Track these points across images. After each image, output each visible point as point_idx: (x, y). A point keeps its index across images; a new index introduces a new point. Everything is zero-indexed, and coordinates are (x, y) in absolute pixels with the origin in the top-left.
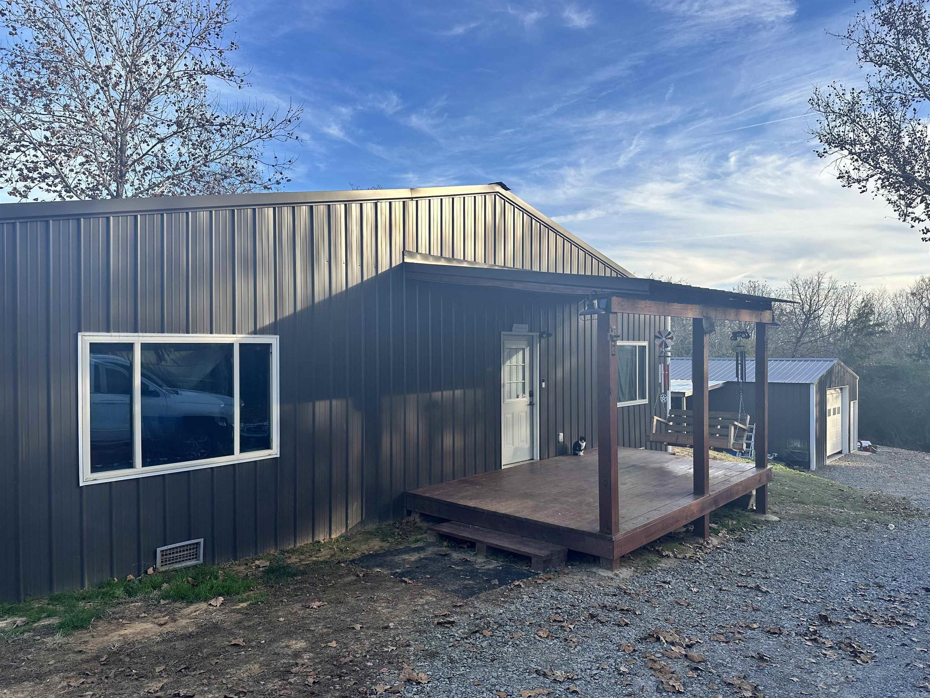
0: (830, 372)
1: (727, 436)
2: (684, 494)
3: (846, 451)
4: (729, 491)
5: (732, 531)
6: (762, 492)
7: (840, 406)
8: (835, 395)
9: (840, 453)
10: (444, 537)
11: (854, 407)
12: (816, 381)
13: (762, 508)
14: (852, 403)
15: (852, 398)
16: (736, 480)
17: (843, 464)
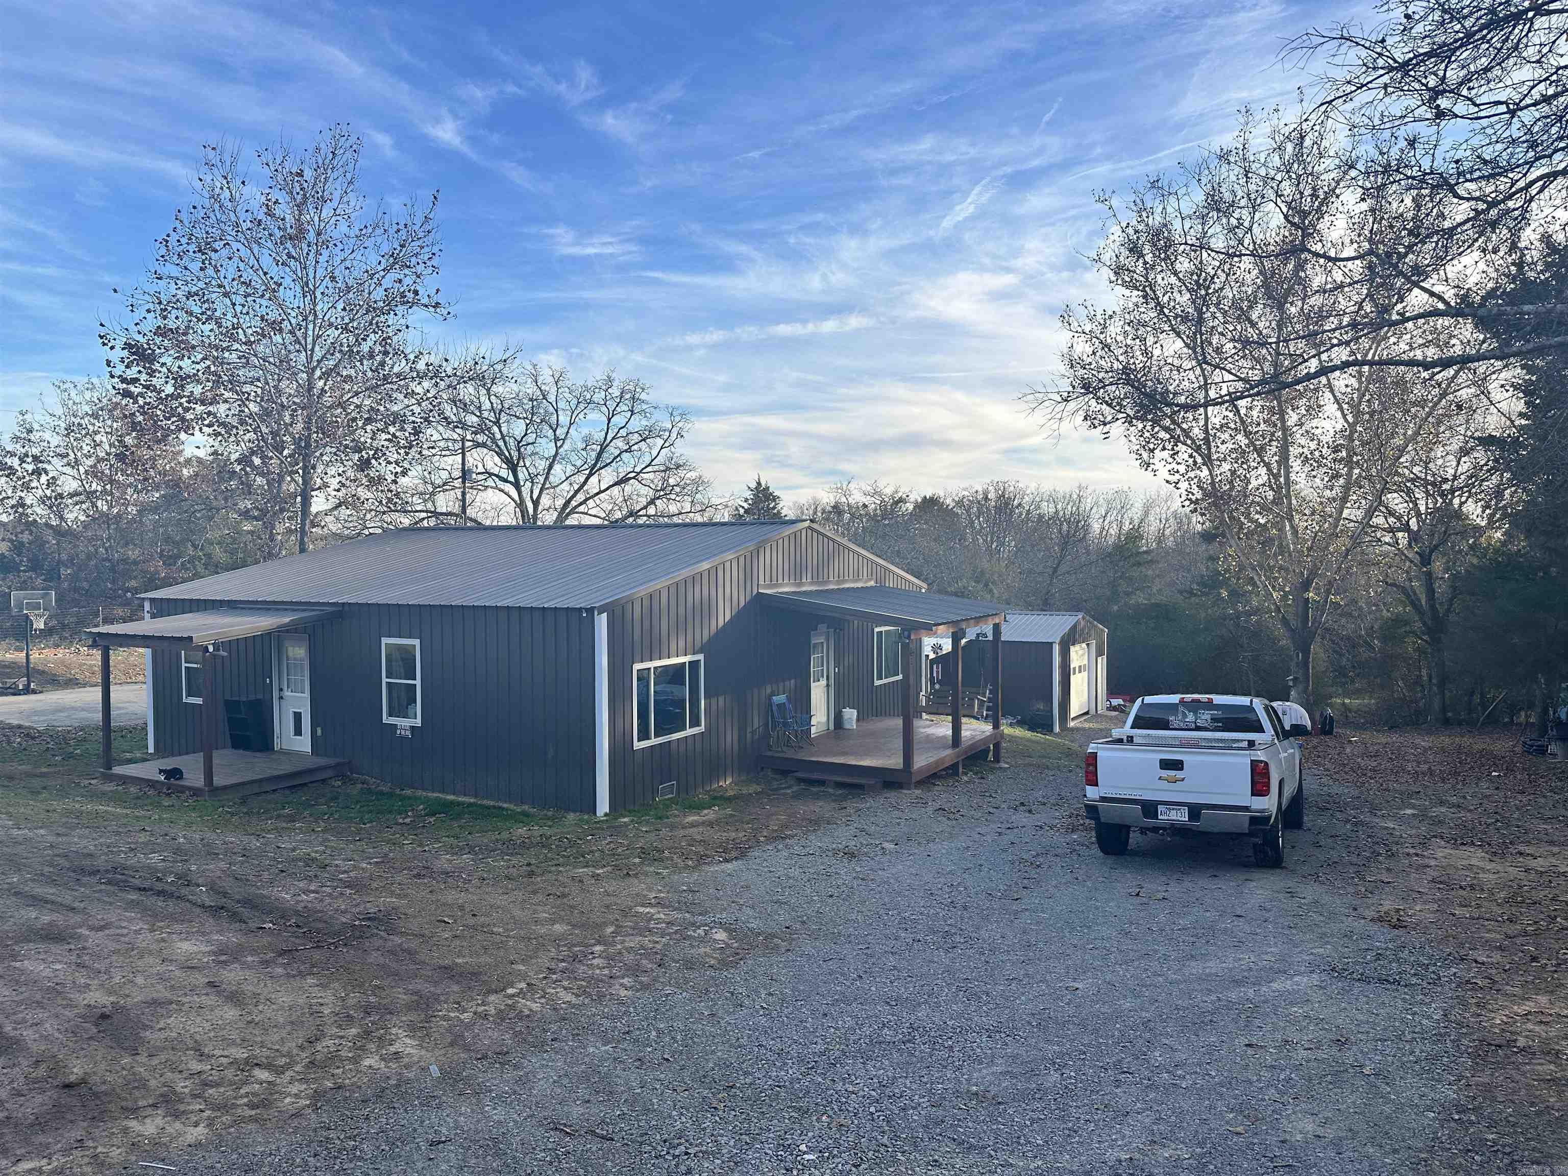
0: (1074, 628)
1: (973, 706)
2: (945, 747)
3: (1093, 712)
4: (973, 746)
5: (976, 774)
6: (997, 746)
7: (1086, 662)
8: (1081, 652)
9: (1087, 713)
10: (800, 780)
11: (1102, 662)
12: (1058, 641)
13: (997, 759)
14: (1099, 659)
15: (1099, 653)
16: (978, 738)
17: (1087, 725)
